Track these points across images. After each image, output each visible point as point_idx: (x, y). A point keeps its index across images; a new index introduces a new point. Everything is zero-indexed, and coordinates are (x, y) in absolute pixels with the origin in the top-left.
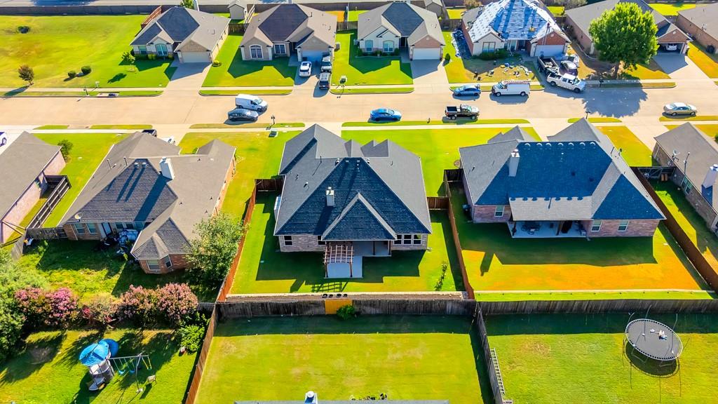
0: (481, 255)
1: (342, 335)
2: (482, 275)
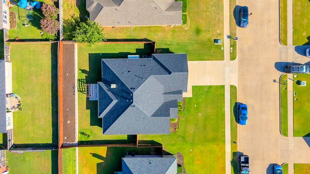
0: (104, 155)
1: (51, 94)
2: (91, 153)
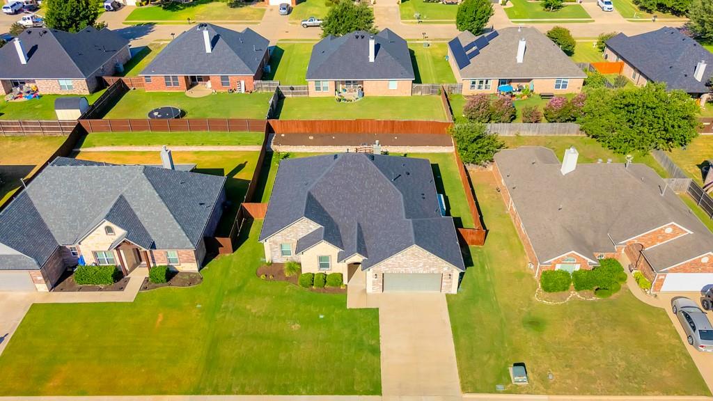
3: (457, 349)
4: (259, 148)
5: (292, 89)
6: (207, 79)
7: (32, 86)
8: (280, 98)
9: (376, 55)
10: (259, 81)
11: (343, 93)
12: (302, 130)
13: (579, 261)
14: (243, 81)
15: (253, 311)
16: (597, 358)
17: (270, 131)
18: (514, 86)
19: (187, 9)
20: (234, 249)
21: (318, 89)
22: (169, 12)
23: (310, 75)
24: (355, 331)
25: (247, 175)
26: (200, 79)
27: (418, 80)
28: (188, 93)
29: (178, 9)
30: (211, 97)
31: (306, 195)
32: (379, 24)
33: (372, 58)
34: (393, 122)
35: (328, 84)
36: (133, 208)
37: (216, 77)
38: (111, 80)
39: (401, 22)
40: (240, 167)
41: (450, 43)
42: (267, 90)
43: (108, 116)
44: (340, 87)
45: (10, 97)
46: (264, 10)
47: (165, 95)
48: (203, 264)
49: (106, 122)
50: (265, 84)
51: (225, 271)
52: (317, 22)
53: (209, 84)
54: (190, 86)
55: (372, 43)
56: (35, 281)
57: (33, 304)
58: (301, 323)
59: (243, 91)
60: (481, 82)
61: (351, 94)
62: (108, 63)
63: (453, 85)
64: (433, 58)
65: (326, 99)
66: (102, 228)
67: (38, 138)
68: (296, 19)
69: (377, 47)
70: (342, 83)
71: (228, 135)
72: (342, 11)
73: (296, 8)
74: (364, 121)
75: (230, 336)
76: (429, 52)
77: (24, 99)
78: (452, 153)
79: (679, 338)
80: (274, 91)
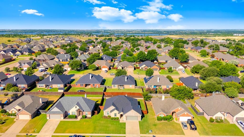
3: (140, 128)
4: (101, 98)
5: (108, 87)
6: (90, 85)
7: (51, 86)
8: (106, 89)
9: (127, 80)
10: (101, 85)
11: (120, 88)
12: (111, 94)
13: (164, 114)
14: (98, 85)
15: (102, 123)
16: (165, 130)
17: (104, 94)
18: (158, 87)
19: (82, 71)
20: (98, 114)
21: (114, 87)
22: (78, 72)
23: (112, 84)
24: (121, 125)
25: (99, 102)
26: (88, 85)
27: (136, 85)
28: (85, 88)
29: (80, 71)
30: (90, 88)
31: (112, 103)
32: (128, 74)
33: (126, 80)
34: (130, 93)
35: (116, 86)
36: (80, 104)
37: (92, 84)
38: (68, 85)
39: (134, 74)
40: (97, 101)
41: (144, 78)
42: (103, 87)
43: (69, 91)
44: (119, 86)
45: (46, 88)
46: (101, 71)
47: (80, 88)
48: (92, 116)
49: (69, 92)
50: (102, 86)
51: (96, 117)
52: (114, 74)
53: (90, 86)
54: (86, 86)
55: (126, 77)
56: (61, 117)
57: (61, 121)
58: (111, 124)
59: (97, 87)
60: (150, 86)
61: (121, 88)
62: (67, 82)
63: (144, 86)
64: (140, 82)
65: (116, 89)
66: (75, 107)
67: (54, 96)
68: (109, 73)
69: (127, 78)
70: (120, 85)
71: (95, 95)
72: (120, 71)
73: (109, 71)
74: (124, 92)
75: (98, 126)
76: (140, 81)
77: (49, 89)
78: (143, 100)
79: (181, 127)
80: (104, 87)
